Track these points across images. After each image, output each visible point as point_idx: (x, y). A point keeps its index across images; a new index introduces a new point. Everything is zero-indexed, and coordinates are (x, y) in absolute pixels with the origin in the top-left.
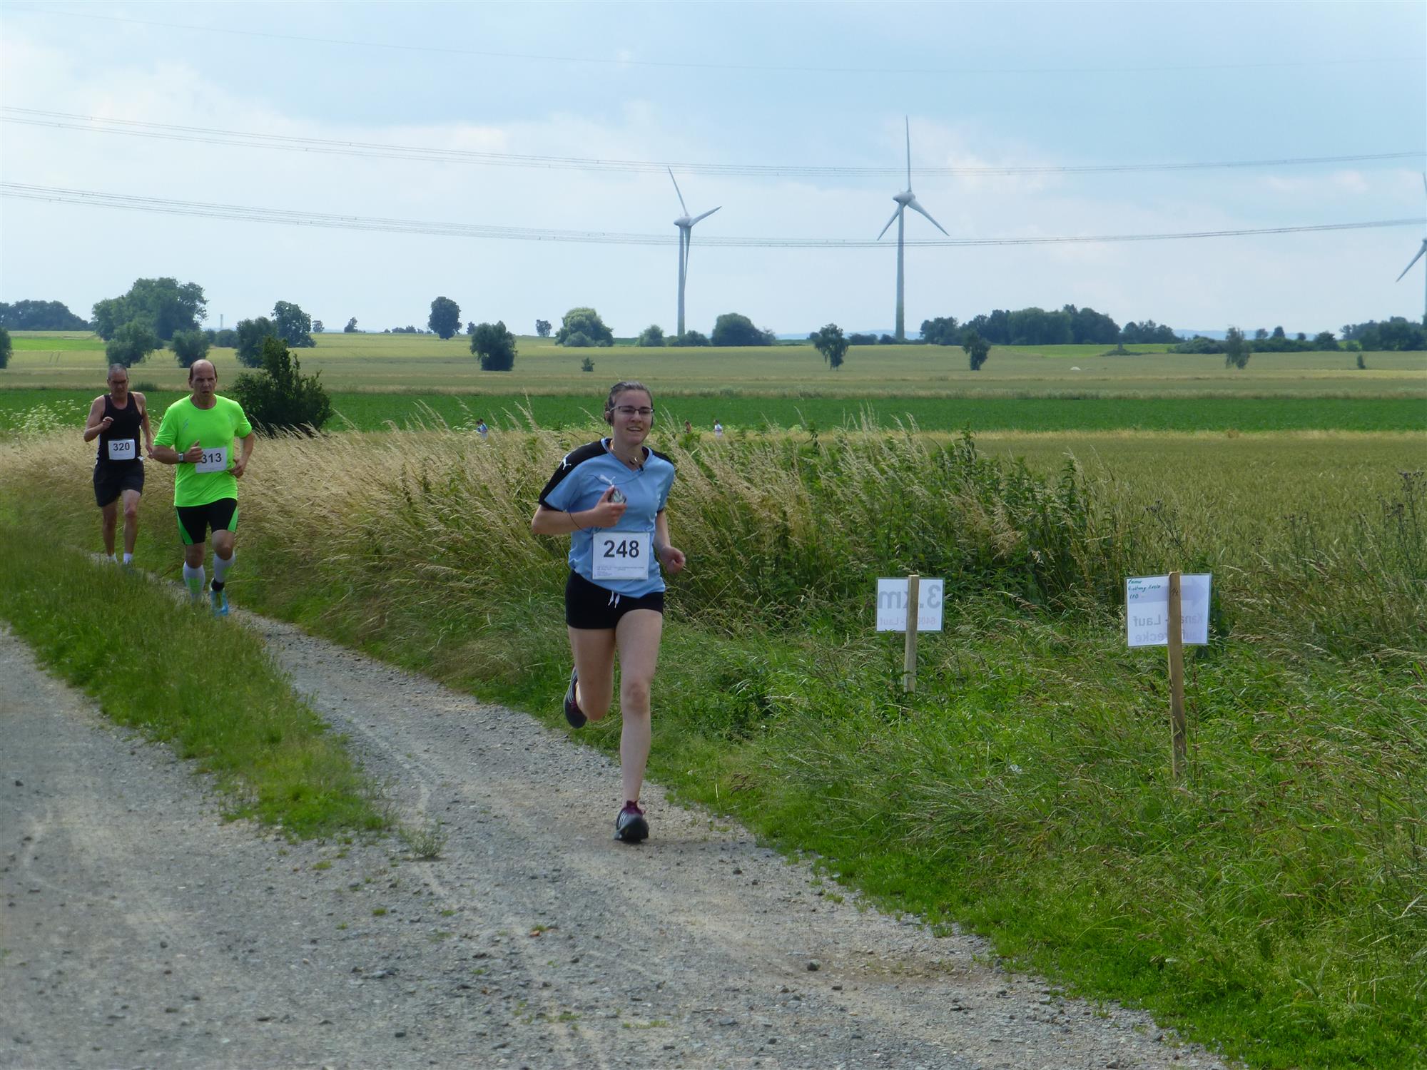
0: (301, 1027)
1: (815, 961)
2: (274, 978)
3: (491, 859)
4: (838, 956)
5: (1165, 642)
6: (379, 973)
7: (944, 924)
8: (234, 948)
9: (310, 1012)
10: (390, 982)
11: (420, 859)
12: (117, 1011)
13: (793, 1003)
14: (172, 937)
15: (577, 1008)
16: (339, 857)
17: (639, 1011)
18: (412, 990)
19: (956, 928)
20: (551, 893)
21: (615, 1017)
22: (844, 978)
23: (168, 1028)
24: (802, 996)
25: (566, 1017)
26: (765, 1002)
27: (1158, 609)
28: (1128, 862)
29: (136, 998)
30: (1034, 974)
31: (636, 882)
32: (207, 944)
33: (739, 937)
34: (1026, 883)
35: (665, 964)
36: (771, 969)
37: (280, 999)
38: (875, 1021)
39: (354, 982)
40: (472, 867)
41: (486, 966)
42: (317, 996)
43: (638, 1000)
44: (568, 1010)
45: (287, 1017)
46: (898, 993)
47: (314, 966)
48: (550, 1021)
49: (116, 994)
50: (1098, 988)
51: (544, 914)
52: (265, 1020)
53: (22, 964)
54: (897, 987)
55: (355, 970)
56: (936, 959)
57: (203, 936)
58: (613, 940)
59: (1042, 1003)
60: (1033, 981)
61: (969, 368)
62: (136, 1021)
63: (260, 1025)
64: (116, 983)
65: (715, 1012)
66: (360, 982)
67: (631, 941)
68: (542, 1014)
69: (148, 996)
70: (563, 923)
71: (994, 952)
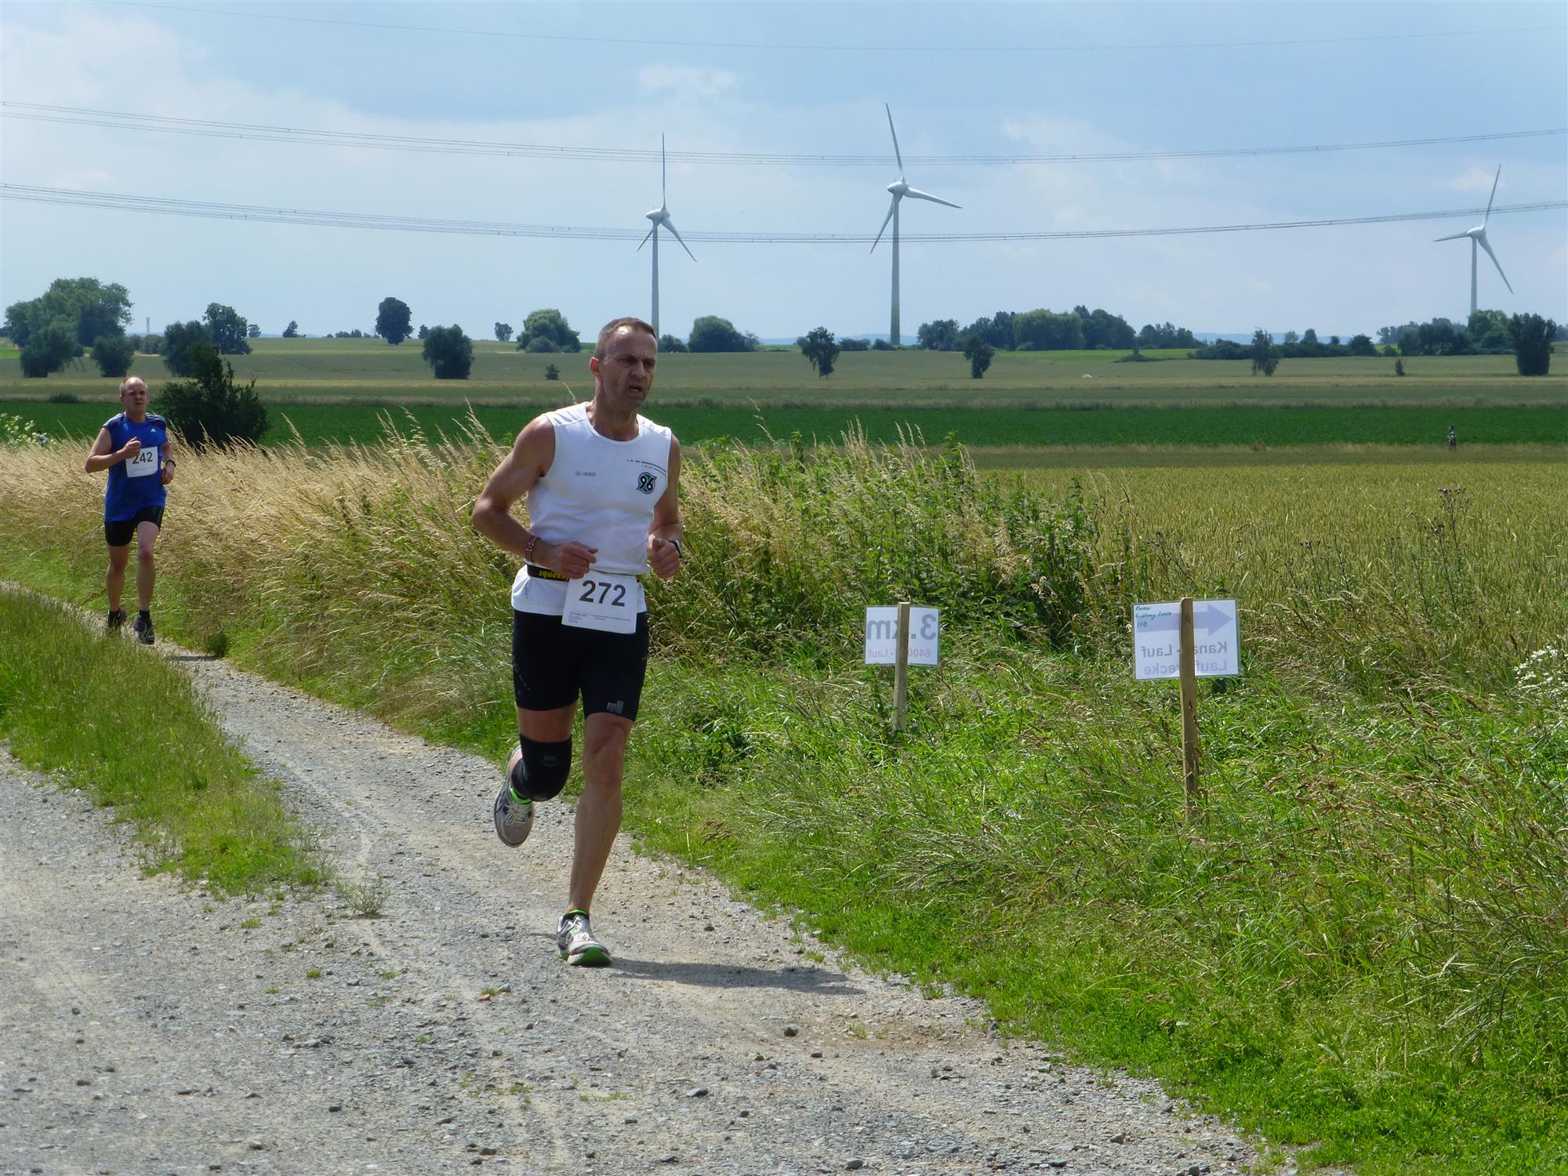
0: (226, 1101)
1: (792, 1026)
2: (197, 1047)
3: (437, 916)
4: (818, 1020)
5: (1177, 674)
6: (313, 1041)
7: (934, 984)
8: (153, 1014)
9: (236, 1084)
10: (326, 1050)
11: (360, 916)
12: (23, 1084)
13: (768, 1072)
14: (85, 1002)
15: (530, 1079)
16: (270, 914)
17: (598, 1082)
18: (349, 1060)
19: (947, 989)
20: (503, 952)
21: (572, 1088)
22: (825, 1044)
23: (79, 1103)
24: (779, 1064)
25: (518, 1089)
26: (737, 1070)
27: (1169, 638)
28: (1135, 914)
29: (46, 1069)
30: (1034, 1038)
32: (122, 1010)
33: (709, 1000)
34: (1024, 940)
35: (628, 1030)
36: (744, 1035)
37: (204, 1071)
38: (858, 1092)
39: (285, 1052)
40: (417, 925)
41: (431, 1034)
42: (245, 1067)
43: (597, 1070)
44: (520, 1081)
45: (210, 1090)
46: (882, 1060)
47: (242, 1035)
48: (500, 1094)
49: (23, 1065)
50: (1102, 1054)
51: (495, 976)
52: (187, 1093)
54: (882, 1054)
55: (286, 1038)
56: (926, 1023)
57: (119, 1001)
58: (571, 1004)
59: (1042, 1071)
60: (1032, 1047)
61: (971, 375)
62: (45, 1095)
63: (181, 1099)
64: (23, 1053)
65: (682, 1082)
66: (292, 1051)
67: (591, 1005)
68: (491, 1086)
69: (58, 1068)
70: (517, 985)
71: (989, 1015)
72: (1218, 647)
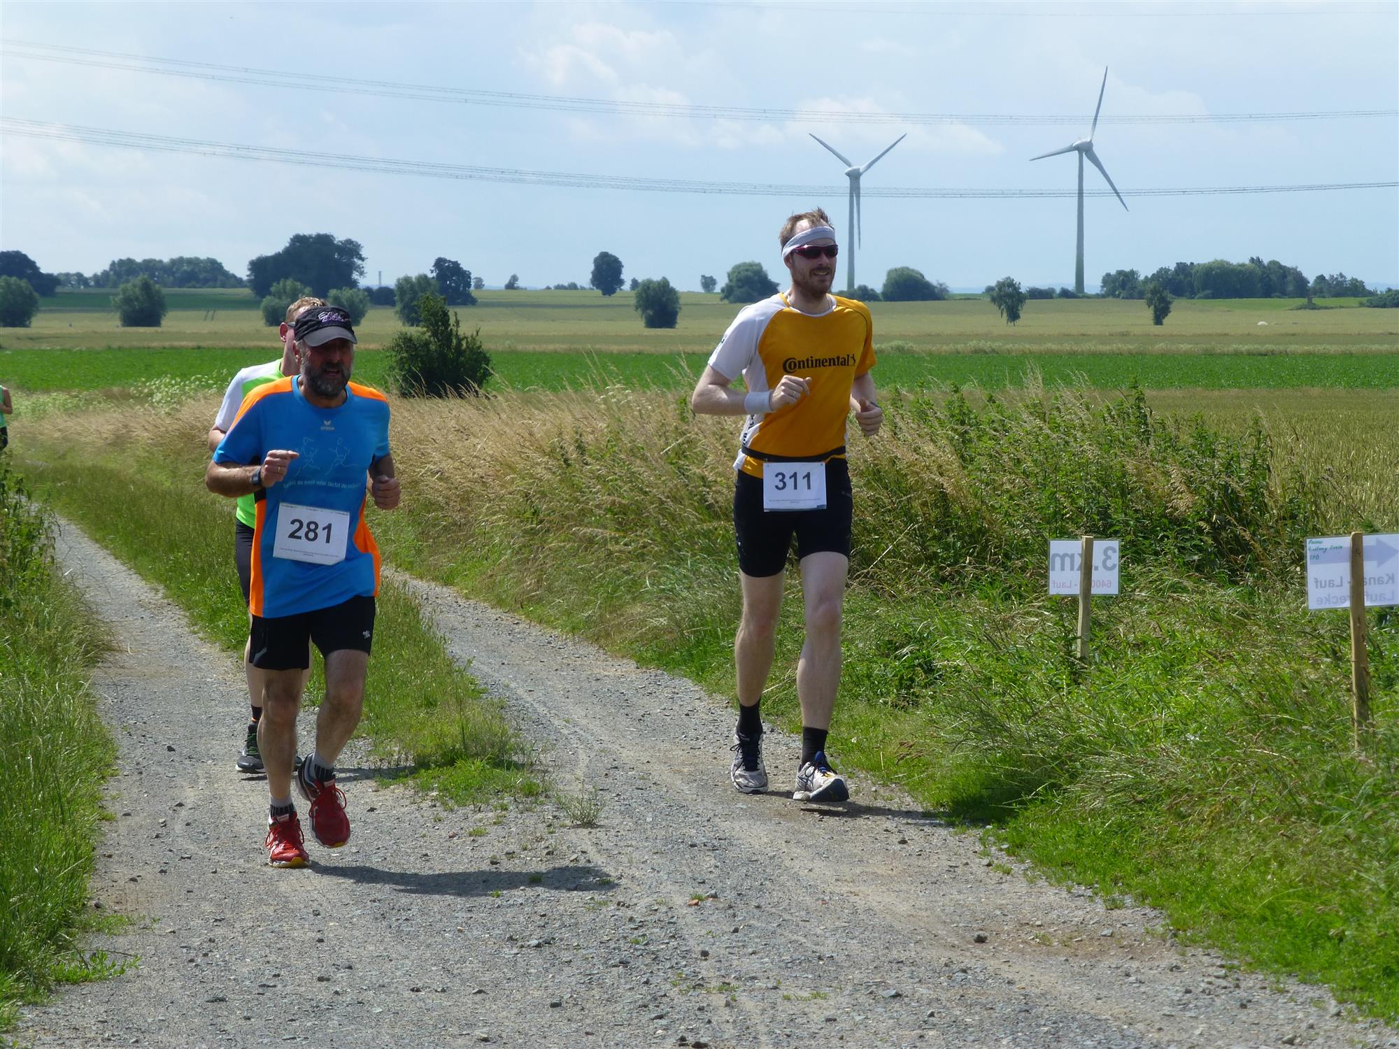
0: (455, 997)
1: (982, 933)
2: (428, 946)
3: (650, 826)
4: (1006, 928)
5: (1347, 604)
6: (535, 942)
7: (1116, 895)
8: (387, 915)
9: (464, 981)
10: (547, 950)
11: (578, 826)
12: (268, 979)
13: (958, 976)
14: (325, 904)
15: (737, 979)
16: (495, 823)
17: (800, 983)
18: (568, 959)
19: (1128, 900)
20: (709, 861)
21: (775, 988)
22: (1012, 950)
23: (319, 997)
24: (970, 968)
25: (725, 988)
26: (930, 974)
27: (1343, 570)
28: (1306, 832)
29: (289, 966)
30: (1210, 947)
31: (797, 851)
32: (360, 912)
33: (903, 908)
34: (1200, 855)
35: (827, 935)
36: (937, 941)
37: (434, 968)
38: (1044, 995)
39: (509, 951)
40: (630, 835)
41: (644, 935)
42: (472, 965)
43: (800, 971)
44: (727, 981)
46: (1068, 966)
47: (469, 935)
48: (709, 992)
49: (268, 962)
50: (1276, 961)
51: (704, 882)
52: (419, 989)
53: (174, 932)
54: (1067, 960)
55: (510, 939)
56: (1108, 931)
57: (355, 904)
58: (774, 910)
59: (1218, 977)
60: (1208, 955)
61: (1152, 322)
62: (289, 989)
63: (413, 995)
64: (268, 951)
65: (877, 984)
66: (515, 951)
67: (792, 911)
68: (699, 985)
69: (300, 964)
70: (723, 892)
71: (1167, 924)
72: (1386, 579)
